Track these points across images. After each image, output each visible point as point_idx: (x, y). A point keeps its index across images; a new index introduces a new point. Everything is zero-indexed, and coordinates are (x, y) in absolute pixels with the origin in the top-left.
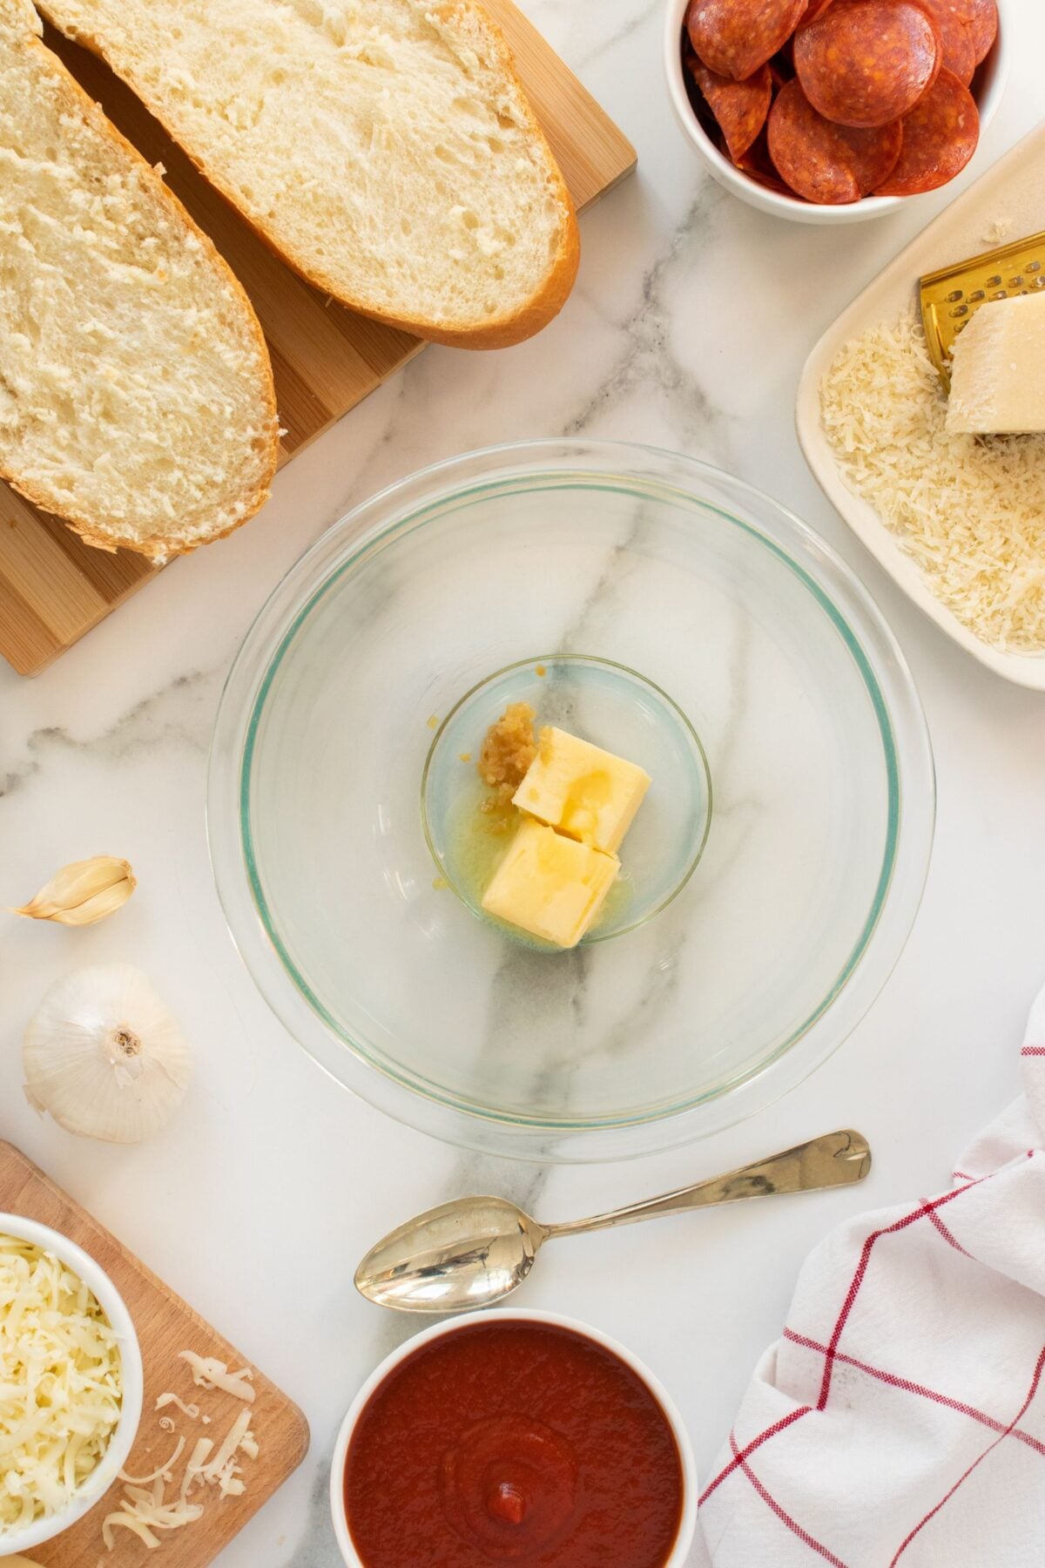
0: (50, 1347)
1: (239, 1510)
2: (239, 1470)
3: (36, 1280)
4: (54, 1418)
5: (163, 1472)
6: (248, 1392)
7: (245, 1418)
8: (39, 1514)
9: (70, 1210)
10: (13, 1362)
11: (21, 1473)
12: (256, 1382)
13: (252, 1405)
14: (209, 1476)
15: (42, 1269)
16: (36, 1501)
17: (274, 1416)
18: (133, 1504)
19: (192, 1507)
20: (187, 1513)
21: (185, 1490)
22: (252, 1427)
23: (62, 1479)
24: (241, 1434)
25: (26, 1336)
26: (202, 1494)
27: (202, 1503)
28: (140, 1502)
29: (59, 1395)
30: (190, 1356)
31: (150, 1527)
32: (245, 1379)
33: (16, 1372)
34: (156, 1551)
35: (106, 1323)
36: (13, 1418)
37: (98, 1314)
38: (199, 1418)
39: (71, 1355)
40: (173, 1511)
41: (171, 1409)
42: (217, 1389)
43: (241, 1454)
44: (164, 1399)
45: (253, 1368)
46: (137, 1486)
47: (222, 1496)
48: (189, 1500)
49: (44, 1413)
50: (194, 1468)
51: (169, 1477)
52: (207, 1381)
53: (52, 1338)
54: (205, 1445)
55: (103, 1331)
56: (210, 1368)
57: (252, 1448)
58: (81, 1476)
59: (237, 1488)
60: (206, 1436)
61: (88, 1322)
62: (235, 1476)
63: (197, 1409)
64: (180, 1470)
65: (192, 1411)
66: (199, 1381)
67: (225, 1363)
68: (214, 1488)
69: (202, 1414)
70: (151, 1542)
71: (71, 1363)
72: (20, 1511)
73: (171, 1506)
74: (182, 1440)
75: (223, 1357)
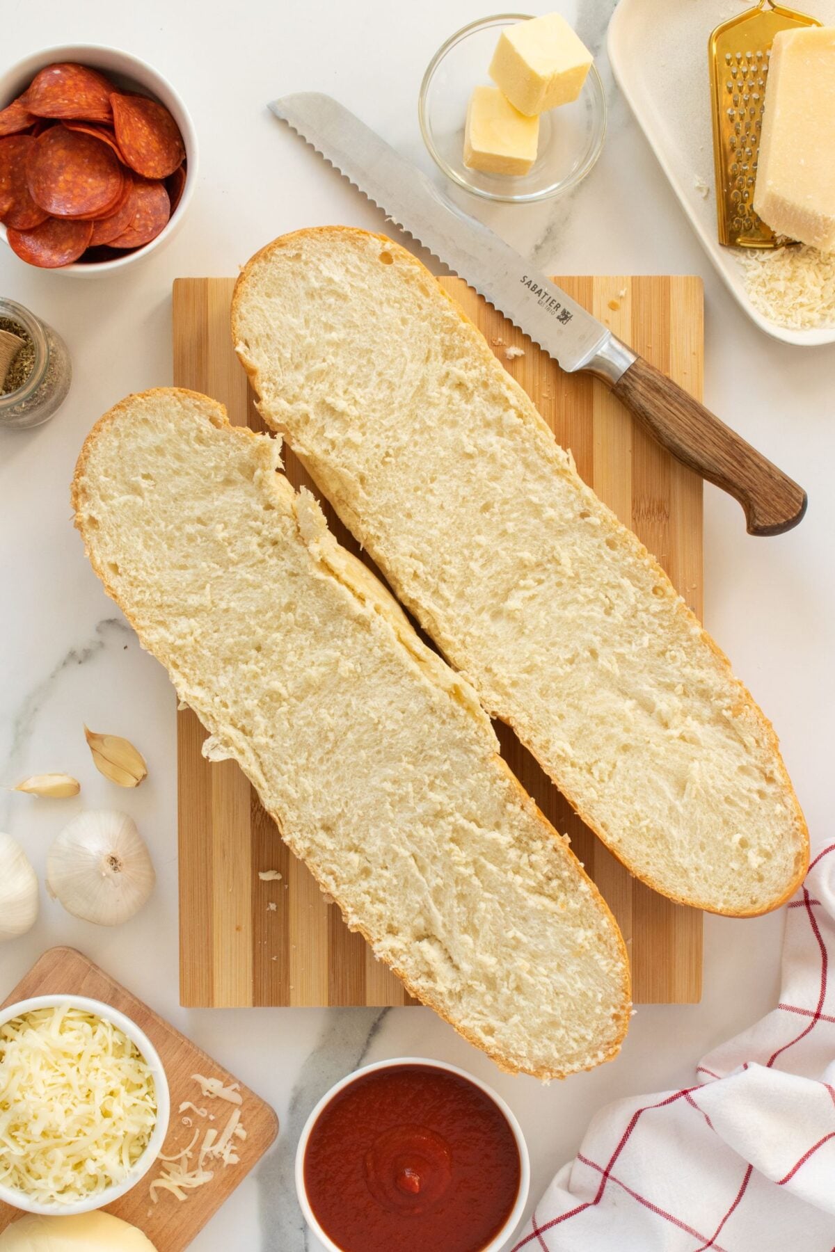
0: (108, 1079)
1: (236, 1173)
2: (235, 1148)
3: (97, 1037)
4: (114, 1124)
5: (186, 1152)
6: (238, 1099)
7: (237, 1115)
8: (109, 1184)
9: (116, 990)
10: (85, 1090)
11: (95, 1160)
12: (244, 1090)
13: (240, 1107)
14: (216, 1153)
15: (101, 1030)
16: (106, 1177)
17: (255, 1112)
18: (168, 1173)
19: (206, 1173)
20: (203, 1177)
21: (201, 1163)
22: (241, 1121)
23: (121, 1162)
24: (234, 1126)
25: (92, 1073)
26: (212, 1164)
27: (212, 1169)
28: (173, 1172)
29: (117, 1110)
30: (198, 1077)
31: (180, 1187)
32: (235, 1090)
33: (87, 1096)
34: (185, 1202)
35: (144, 1062)
36: (87, 1125)
37: (138, 1056)
38: (207, 1117)
39: (123, 1084)
40: (194, 1176)
41: (189, 1112)
42: (218, 1098)
43: (235, 1138)
44: (184, 1106)
45: (240, 1083)
46: (170, 1162)
47: (225, 1165)
48: (204, 1168)
49: (108, 1121)
50: (206, 1148)
51: (190, 1155)
52: (211, 1093)
53: (109, 1073)
54: (212, 1133)
55: (142, 1067)
56: (212, 1085)
57: (242, 1134)
58: (133, 1159)
59: (234, 1159)
60: (213, 1128)
61: (132, 1061)
62: (232, 1152)
63: (206, 1111)
64: (196, 1150)
65: (202, 1112)
66: (205, 1094)
67: (222, 1080)
68: (220, 1160)
69: (209, 1114)
70: (181, 1197)
71: (123, 1089)
72: (96, 1183)
73: (193, 1173)
74: (198, 1131)
75: (220, 1078)
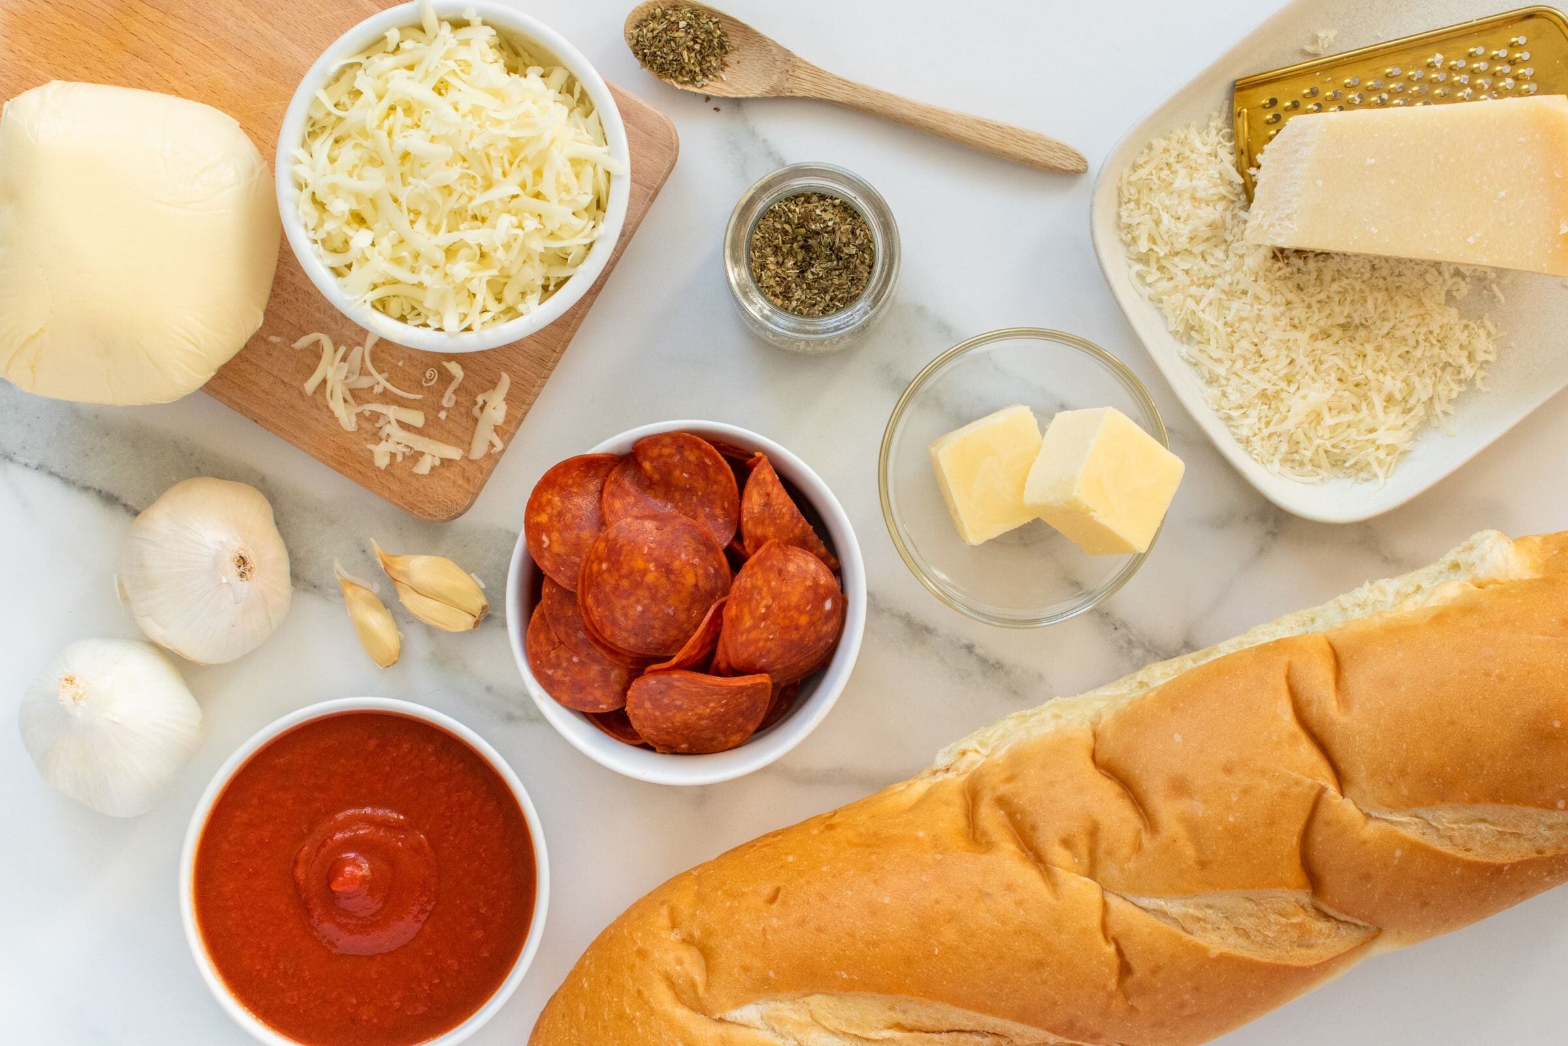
0: (507, 247)
1: (359, 467)
2: (399, 458)
3: (574, 220)
4: (437, 267)
5: (381, 382)
6: (478, 451)
7: (453, 453)
8: (337, 271)
10: (485, 212)
11: (373, 244)
12: (493, 458)
13: (465, 458)
14: (388, 429)
15: (584, 222)
16: (349, 266)
17: (460, 482)
18: (344, 359)
19: (354, 419)
20: (346, 416)
21: (368, 408)
22: (446, 462)
23: (377, 286)
24: (435, 452)
25: (514, 220)
26: (367, 426)
27: (360, 428)
28: (345, 367)
29: (460, 268)
30: (504, 385)
31: (324, 381)
32: (492, 445)
33: (475, 217)
34: (302, 394)
36: (429, 224)
37: (546, 290)
38: (443, 408)
39: (502, 269)
40: (345, 401)
41: (446, 378)
42: (476, 420)
43: (416, 456)
44: (455, 369)
45: (503, 451)
46: (363, 360)
47: (370, 446)
48: (360, 415)
49: (440, 255)
50: (392, 412)
51: (378, 389)
52: (482, 408)
53: (516, 246)
54: (416, 418)
55: (532, 298)
56: (496, 408)
57: (423, 468)
58: (382, 304)
59: (382, 462)
60: (426, 419)
61: (540, 282)
62: (393, 455)
63: (451, 404)
64: (387, 398)
65: (448, 400)
66: (480, 399)
67: (505, 423)
68: (377, 438)
69: (447, 410)
70: (310, 385)
71: (494, 272)
73: (349, 398)
74: (419, 397)
75: (507, 421)
